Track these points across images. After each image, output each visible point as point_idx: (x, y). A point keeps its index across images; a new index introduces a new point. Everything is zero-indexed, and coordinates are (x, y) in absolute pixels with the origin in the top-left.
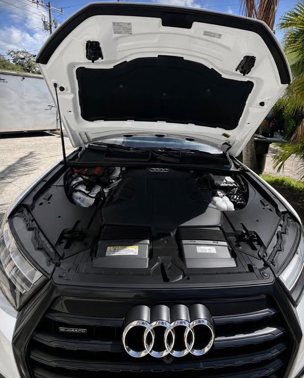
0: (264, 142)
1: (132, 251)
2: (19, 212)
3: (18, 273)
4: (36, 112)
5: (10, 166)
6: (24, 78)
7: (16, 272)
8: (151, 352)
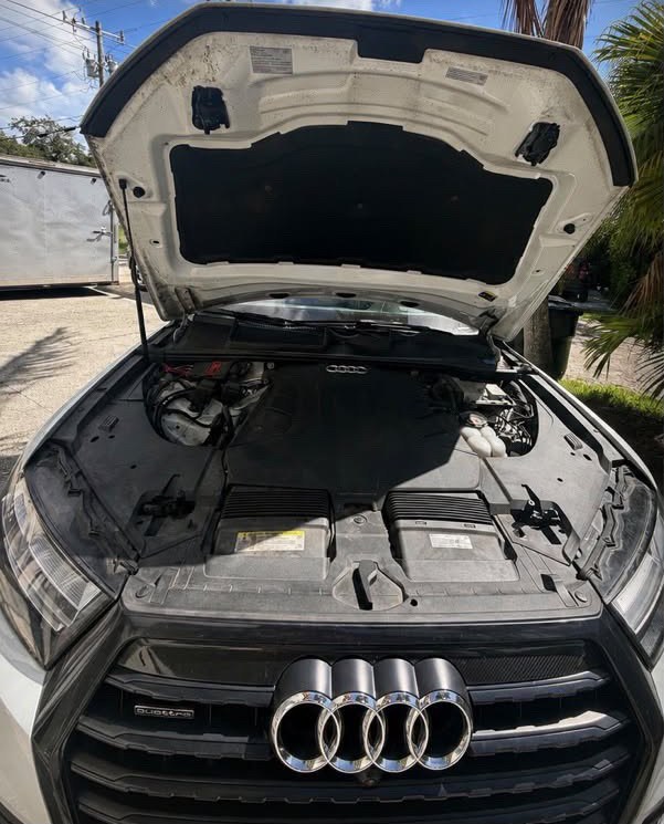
0: (566, 311)
1: (292, 542)
2: (47, 457)
3: (47, 587)
4: (68, 245)
5: (16, 359)
6: (43, 173)
7: (43, 585)
8: (333, 760)
